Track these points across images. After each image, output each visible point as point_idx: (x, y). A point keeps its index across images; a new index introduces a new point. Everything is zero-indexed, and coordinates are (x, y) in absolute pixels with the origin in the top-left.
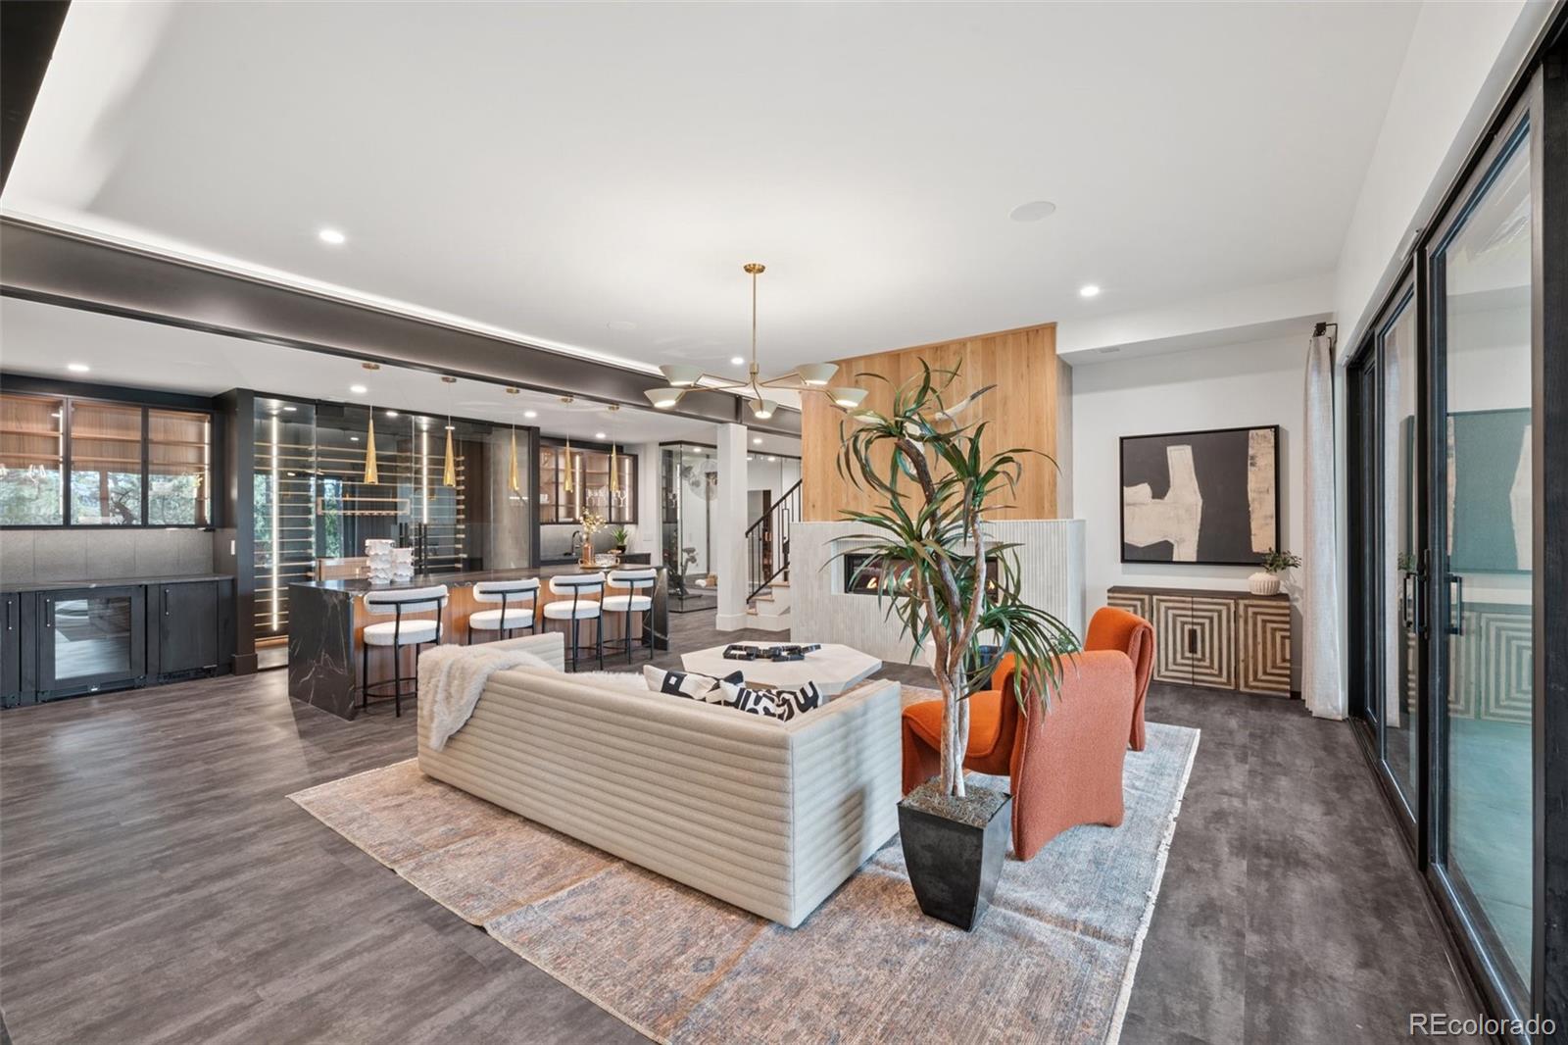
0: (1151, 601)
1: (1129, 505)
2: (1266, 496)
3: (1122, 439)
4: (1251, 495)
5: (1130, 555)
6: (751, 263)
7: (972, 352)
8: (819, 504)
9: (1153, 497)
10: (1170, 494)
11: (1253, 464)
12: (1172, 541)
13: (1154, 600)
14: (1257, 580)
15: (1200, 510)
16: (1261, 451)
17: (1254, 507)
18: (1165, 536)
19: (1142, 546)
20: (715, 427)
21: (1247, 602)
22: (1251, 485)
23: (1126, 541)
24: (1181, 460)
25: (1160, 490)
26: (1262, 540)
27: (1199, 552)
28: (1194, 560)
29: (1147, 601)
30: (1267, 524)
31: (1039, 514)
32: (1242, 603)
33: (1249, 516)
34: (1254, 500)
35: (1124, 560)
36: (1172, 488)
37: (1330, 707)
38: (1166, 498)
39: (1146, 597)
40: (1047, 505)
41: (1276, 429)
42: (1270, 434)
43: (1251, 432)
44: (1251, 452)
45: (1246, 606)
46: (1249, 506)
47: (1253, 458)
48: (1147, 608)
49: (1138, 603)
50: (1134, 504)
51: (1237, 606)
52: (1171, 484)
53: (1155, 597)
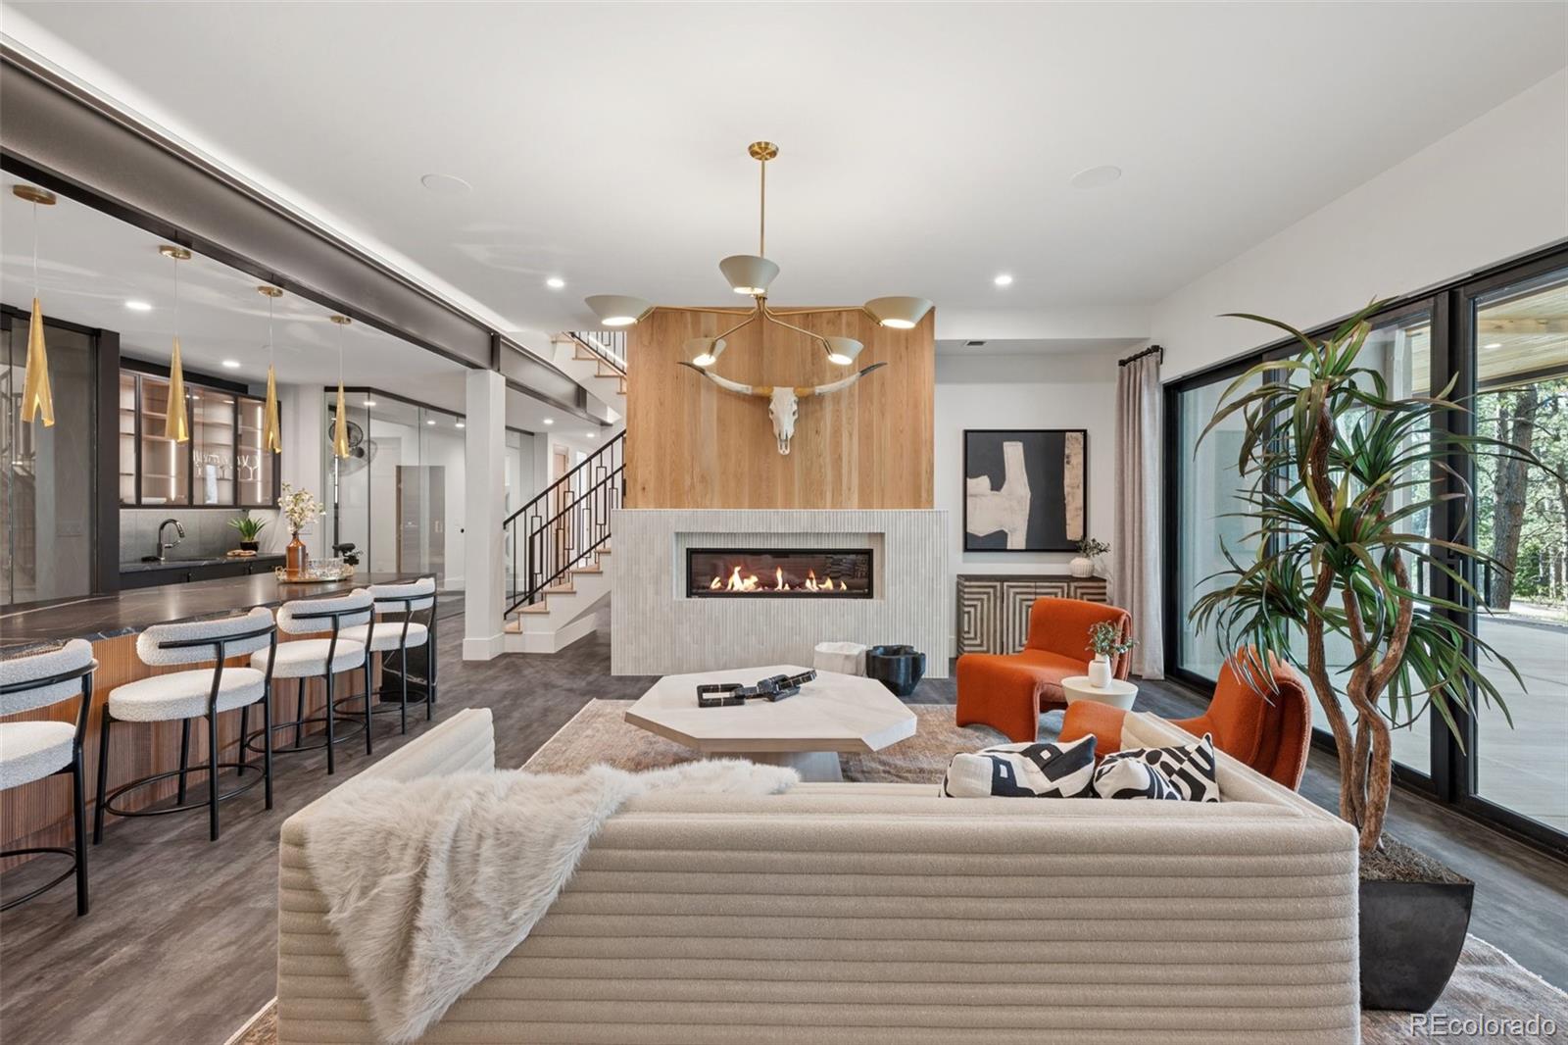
0: (1002, 587)
1: (972, 496)
2: (1076, 490)
3: (966, 432)
4: (1067, 490)
5: (972, 544)
6: (763, 140)
7: (849, 325)
8: (651, 486)
9: (992, 490)
10: (1005, 486)
11: (1068, 463)
12: (1006, 531)
13: (1005, 588)
14: (1078, 565)
15: (1028, 502)
16: (1073, 448)
17: (1068, 499)
18: (1002, 526)
19: (981, 535)
20: (464, 373)
21: (1076, 584)
22: (1067, 481)
23: (968, 531)
24: (1014, 454)
25: (997, 484)
26: (1073, 532)
27: (1028, 540)
28: (1024, 547)
29: (999, 588)
30: (1077, 515)
31: (917, 505)
32: (1073, 585)
33: (1065, 508)
34: (1069, 494)
35: (966, 549)
36: (1006, 482)
37: (1156, 670)
38: (1003, 490)
39: (998, 584)
40: (924, 495)
41: (1085, 432)
42: (1080, 436)
43: (1068, 434)
44: (1067, 452)
45: (1076, 588)
46: (1064, 499)
47: (1068, 457)
48: (998, 594)
49: (991, 590)
50: (975, 496)
51: (1069, 587)
52: (1007, 478)
53: (1005, 584)
